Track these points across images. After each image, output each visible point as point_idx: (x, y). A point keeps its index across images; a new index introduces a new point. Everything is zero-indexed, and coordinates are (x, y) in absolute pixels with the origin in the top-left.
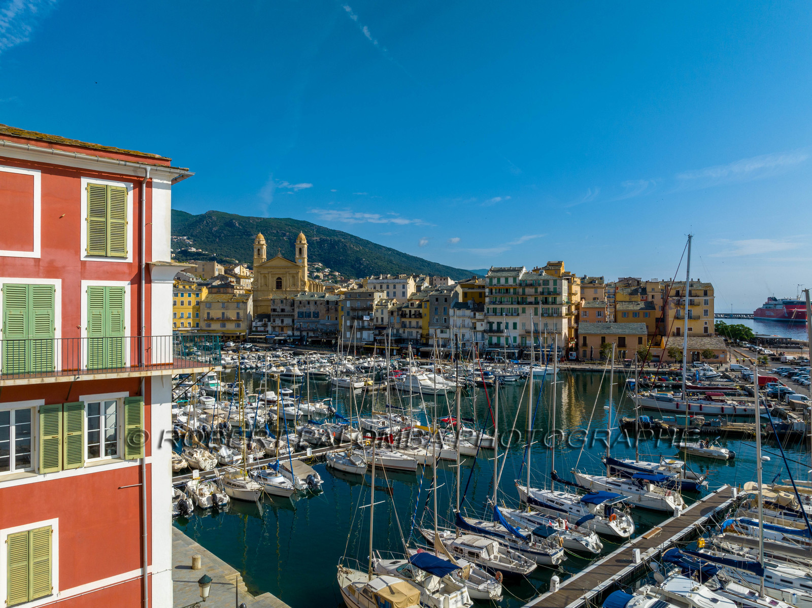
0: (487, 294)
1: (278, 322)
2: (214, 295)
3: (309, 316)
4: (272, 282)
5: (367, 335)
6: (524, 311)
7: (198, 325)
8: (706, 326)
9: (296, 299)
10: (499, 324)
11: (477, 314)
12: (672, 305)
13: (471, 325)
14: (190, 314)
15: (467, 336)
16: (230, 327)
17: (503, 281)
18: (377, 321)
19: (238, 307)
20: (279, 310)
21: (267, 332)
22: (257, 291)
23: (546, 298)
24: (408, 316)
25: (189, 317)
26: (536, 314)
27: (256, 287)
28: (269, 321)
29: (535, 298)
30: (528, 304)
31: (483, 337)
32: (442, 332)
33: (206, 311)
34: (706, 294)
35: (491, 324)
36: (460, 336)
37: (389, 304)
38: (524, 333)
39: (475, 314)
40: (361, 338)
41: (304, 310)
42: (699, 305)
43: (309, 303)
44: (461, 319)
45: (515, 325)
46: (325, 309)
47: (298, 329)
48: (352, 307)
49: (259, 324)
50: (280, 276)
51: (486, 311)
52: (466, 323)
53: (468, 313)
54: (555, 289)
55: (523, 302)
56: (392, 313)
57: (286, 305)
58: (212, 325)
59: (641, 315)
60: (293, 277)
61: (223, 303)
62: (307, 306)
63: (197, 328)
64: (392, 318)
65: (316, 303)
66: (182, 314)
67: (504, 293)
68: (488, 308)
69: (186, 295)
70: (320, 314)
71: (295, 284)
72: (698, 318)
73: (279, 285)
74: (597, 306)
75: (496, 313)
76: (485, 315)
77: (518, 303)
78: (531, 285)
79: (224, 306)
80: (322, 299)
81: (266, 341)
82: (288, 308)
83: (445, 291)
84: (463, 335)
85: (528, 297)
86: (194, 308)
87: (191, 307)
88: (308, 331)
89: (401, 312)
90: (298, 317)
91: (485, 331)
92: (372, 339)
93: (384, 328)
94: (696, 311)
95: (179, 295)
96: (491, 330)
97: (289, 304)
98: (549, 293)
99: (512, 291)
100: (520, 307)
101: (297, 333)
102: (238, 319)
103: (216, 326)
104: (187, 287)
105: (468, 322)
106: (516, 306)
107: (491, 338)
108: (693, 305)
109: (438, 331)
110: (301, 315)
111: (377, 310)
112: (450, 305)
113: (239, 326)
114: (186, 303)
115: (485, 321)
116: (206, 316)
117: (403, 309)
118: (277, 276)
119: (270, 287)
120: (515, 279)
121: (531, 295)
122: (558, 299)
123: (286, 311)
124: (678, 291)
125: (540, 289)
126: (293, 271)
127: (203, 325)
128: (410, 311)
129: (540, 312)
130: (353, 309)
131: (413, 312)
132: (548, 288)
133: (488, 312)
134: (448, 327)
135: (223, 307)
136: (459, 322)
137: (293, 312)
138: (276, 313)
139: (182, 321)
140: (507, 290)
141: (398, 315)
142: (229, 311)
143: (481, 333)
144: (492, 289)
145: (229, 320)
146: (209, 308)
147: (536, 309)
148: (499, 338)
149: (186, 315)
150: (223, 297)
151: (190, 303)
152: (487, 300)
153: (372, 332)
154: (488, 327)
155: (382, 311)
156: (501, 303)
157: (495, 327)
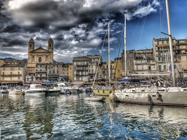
1: (39, 76)
3: (54, 73)
4: (37, 59)
5: (85, 79)
6: (180, 58)
9: (48, 64)
10: (165, 66)
16: (15, 79)
17: (165, 42)
18: (90, 71)
19: (19, 69)
20: (39, 70)
22: (30, 63)
28: (35, 75)
33: (3, 71)
39: (148, 62)
40: (82, 80)
46: (62, 69)
47: (49, 79)
49: (29, 77)
55: (179, 53)
60: (47, 57)
65: (58, 66)
70: (60, 72)
73: (40, 60)
80: (61, 64)
90: (49, 73)
102: (19, 75)
103: (7, 79)
112: (134, 58)
113: (19, 78)
118: (39, 57)
119: (36, 62)
120: (173, 40)
128: (107, 65)
130: (78, 66)
134: (133, 70)
135: (11, 69)
136: (140, 67)
137: (46, 71)
142: (14, 71)
144: (159, 47)
145: (14, 75)
153: (87, 77)
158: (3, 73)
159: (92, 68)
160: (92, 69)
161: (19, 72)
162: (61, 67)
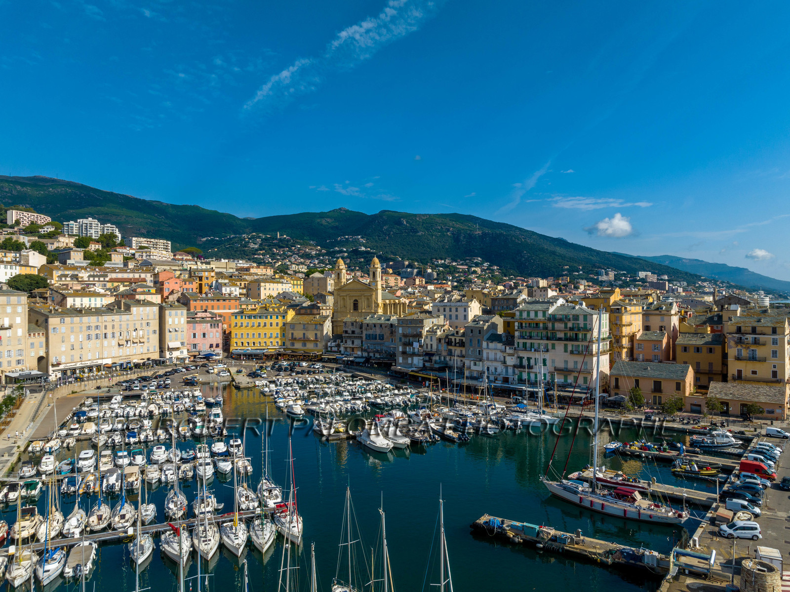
0: (516, 328)
1: (349, 344)
2: (299, 317)
3: (376, 339)
4: (350, 304)
5: (417, 361)
6: (553, 347)
7: (284, 344)
8: (775, 369)
9: (365, 322)
10: (529, 359)
11: (508, 348)
12: (732, 343)
13: (502, 359)
14: (277, 334)
15: (499, 370)
16: (310, 346)
17: (532, 315)
18: (427, 347)
19: (316, 329)
20: (350, 332)
21: (340, 352)
22: (337, 312)
23: (576, 334)
24: (453, 344)
25: (277, 337)
26: (566, 351)
27: (336, 308)
28: (342, 342)
29: (565, 334)
30: (558, 340)
31: (514, 372)
32: (475, 364)
33: (291, 332)
34: (774, 331)
35: (521, 359)
36: (492, 369)
37: (438, 331)
38: (553, 370)
39: (505, 348)
40: (412, 364)
41: (371, 332)
42: (764, 345)
43: (375, 326)
44: (494, 352)
45: (544, 361)
46: (389, 332)
47: (365, 350)
48: (403, 334)
49: (334, 344)
50: (357, 298)
51: (516, 345)
52: (498, 357)
53: (500, 346)
54: (585, 325)
55: (552, 337)
56: (440, 340)
57: (356, 328)
58: (295, 345)
59: (704, 350)
60: (368, 299)
61: (304, 325)
62: (374, 328)
63: (284, 347)
64: (440, 345)
65: (381, 326)
66: (271, 334)
67: (534, 327)
68: (518, 343)
69: (274, 317)
70: (385, 337)
71: (369, 306)
72: (764, 360)
73: (356, 306)
74: (654, 338)
75: (526, 348)
76: (515, 349)
77: (548, 339)
78: (560, 320)
79: (305, 327)
80: (387, 322)
81: (335, 361)
82: (357, 330)
83: (481, 323)
84: (496, 369)
85: (557, 333)
86: (281, 328)
87: (279, 327)
88: (374, 352)
89: (448, 340)
90: (366, 338)
91: (515, 366)
92: (421, 365)
93: (433, 355)
94: (760, 352)
95: (269, 317)
96: (521, 366)
97: (358, 326)
98: (579, 330)
99: (541, 325)
100: (550, 343)
101: (365, 354)
102: (316, 340)
103: (298, 346)
104: (276, 310)
105: (500, 355)
106: (546, 342)
107: (521, 373)
108: (759, 344)
109: (472, 363)
110: (369, 337)
111: (427, 337)
112: (483, 337)
113: (317, 346)
114: (274, 324)
115: (516, 355)
116: (290, 336)
117: (450, 337)
118: (354, 298)
119: (348, 309)
120: (544, 312)
121: (560, 331)
122: (588, 336)
123: (356, 332)
124: (740, 327)
125: (570, 325)
126: (367, 294)
127: (288, 344)
128: (455, 339)
129: (570, 348)
130: (405, 336)
131: (457, 341)
132: (578, 324)
133: (518, 347)
134: (481, 360)
135: (304, 329)
136: (492, 356)
137: (362, 333)
138: (347, 335)
139: (271, 340)
140: (537, 324)
141: (445, 342)
142: (309, 332)
143: (512, 368)
144: (522, 324)
145: (309, 340)
146: (293, 329)
147: (566, 346)
148: (529, 373)
149: (274, 335)
150: (306, 319)
151: (277, 324)
152: (517, 334)
153: (422, 358)
154: (517, 362)
155: (431, 337)
156: (530, 337)
157: (525, 362)
158: (292, 334)
159: (431, 341)
160: (431, 343)
161: (316, 334)
162: (387, 329)
